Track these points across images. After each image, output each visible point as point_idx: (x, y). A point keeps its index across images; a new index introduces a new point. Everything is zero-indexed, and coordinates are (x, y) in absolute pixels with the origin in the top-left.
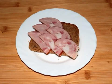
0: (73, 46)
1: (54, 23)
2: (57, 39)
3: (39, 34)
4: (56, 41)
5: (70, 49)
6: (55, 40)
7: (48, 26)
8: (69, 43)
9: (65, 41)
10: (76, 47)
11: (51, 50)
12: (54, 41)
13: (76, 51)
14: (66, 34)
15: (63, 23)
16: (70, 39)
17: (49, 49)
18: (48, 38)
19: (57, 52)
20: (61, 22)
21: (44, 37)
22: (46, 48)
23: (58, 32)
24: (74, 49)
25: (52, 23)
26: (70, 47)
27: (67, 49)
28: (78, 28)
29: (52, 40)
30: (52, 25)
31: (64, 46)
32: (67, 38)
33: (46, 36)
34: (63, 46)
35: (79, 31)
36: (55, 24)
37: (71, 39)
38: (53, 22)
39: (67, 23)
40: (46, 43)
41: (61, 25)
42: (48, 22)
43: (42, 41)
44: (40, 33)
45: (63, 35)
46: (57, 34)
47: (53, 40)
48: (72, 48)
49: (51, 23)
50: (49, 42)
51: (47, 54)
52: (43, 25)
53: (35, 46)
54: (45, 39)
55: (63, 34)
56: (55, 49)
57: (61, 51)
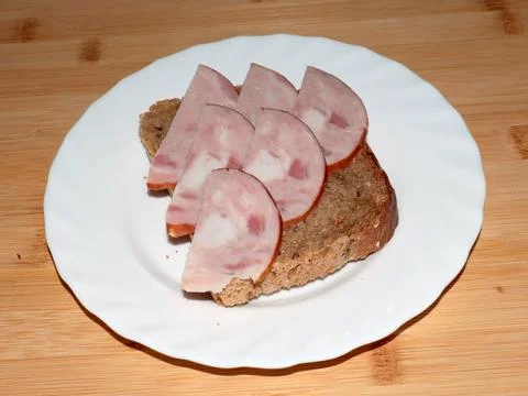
0: (250, 247)
1: (337, 121)
5: (229, 245)
7: (298, 106)
8: (255, 225)
10: (258, 262)
12: (228, 165)
14: (303, 191)
15: (363, 151)
18: (224, 136)
21: (219, 119)
24: (235, 260)
25: (329, 113)
26: (240, 238)
27: (219, 231)
30: (315, 120)
31: (224, 216)
33: (230, 127)
34: (218, 209)
36: (332, 126)
41: (343, 150)
42: (323, 95)
45: (285, 180)
46: (275, 156)
48: (236, 251)
49: (324, 113)
50: (210, 154)
53: (160, 129)
54: (210, 130)
55: (290, 178)
56: (188, 196)
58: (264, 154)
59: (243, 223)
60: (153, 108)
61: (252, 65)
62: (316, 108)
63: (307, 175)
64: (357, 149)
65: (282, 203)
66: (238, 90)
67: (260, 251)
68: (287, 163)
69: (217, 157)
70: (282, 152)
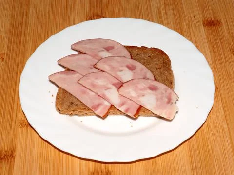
0: (162, 93)
1: (108, 49)
2: (123, 83)
3: (76, 77)
4: (122, 86)
5: (157, 99)
6: (120, 85)
7: (94, 56)
8: (153, 88)
9: (143, 84)
10: (170, 94)
11: (112, 107)
12: (116, 87)
13: (172, 103)
14: (142, 70)
15: (130, 48)
16: (153, 79)
17: (106, 106)
18: (100, 82)
19: (127, 110)
20: (125, 46)
21: (89, 81)
22: (99, 105)
23: (122, 66)
24: (166, 100)
25: (104, 49)
26: (156, 95)
27: (149, 101)
28: (167, 55)
29: (110, 86)
30: (105, 54)
31: (143, 96)
32: (145, 78)
33: (96, 78)
34: (139, 96)
35: (169, 61)
36: (110, 51)
37: (155, 80)
38: (105, 47)
39: (139, 46)
40: (99, 94)
41: (126, 53)
42: (93, 47)
43: (88, 91)
44: (78, 75)
45: (134, 73)
46: (122, 71)
47: (114, 84)
48: (162, 98)
49: (102, 51)
50: (106, 90)
51: (104, 117)
52: (83, 56)
53: (72, 103)
54: (94, 85)
55: (134, 71)
56: (122, 104)
57: (138, 106)
58: (119, 74)
59: (150, 91)
62: (99, 52)
67: (166, 92)
69: (109, 88)
70: (121, 68)
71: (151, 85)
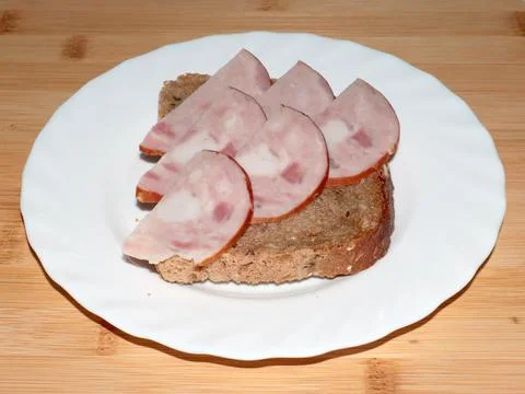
0: (206, 232)
3: (256, 92)
5: (188, 224)
8: (221, 212)
10: (207, 247)
13: (176, 250)
14: (289, 195)
18: (232, 122)
21: (235, 104)
22: (170, 134)
24: (186, 239)
25: (356, 129)
26: (200, 221)
27: (182, 208)
29: (225, 140)
30: (336, 132)
31: (194, 195)
33: (242, 114)
34: (192, 187)
36: (353, 141)
41: (351, 167)
45: (274, 180)
46: (274, 153)
48: (195, 231)
49: (351, 128)
50: (211, 134)
54: (221, 112)
55: (281, 179)
56: (171, 167)
58: (264, 149)
59: (210, 207)
60: (181, 78)
61: (300, 63)
62: (344, 120)
63: (300, 180)
64: (370, 171)
65: (261, 200)
66: (272, 82)
67: (214, 238)
68: (284, 164)
69: (216, 139)
70: (283, 152)
71: (233, 207)
